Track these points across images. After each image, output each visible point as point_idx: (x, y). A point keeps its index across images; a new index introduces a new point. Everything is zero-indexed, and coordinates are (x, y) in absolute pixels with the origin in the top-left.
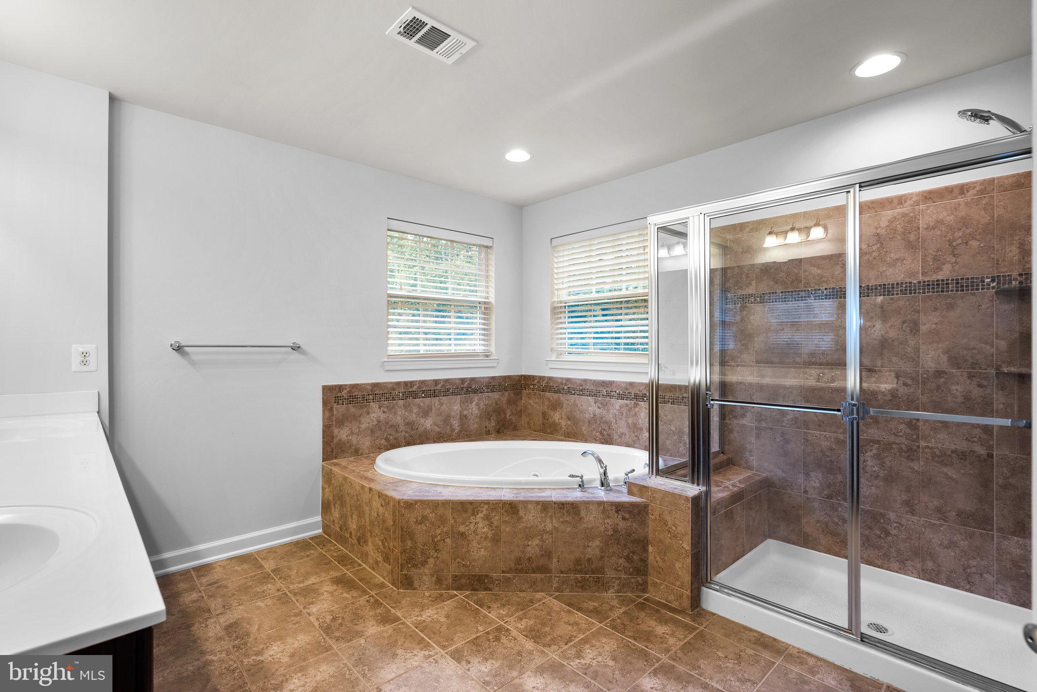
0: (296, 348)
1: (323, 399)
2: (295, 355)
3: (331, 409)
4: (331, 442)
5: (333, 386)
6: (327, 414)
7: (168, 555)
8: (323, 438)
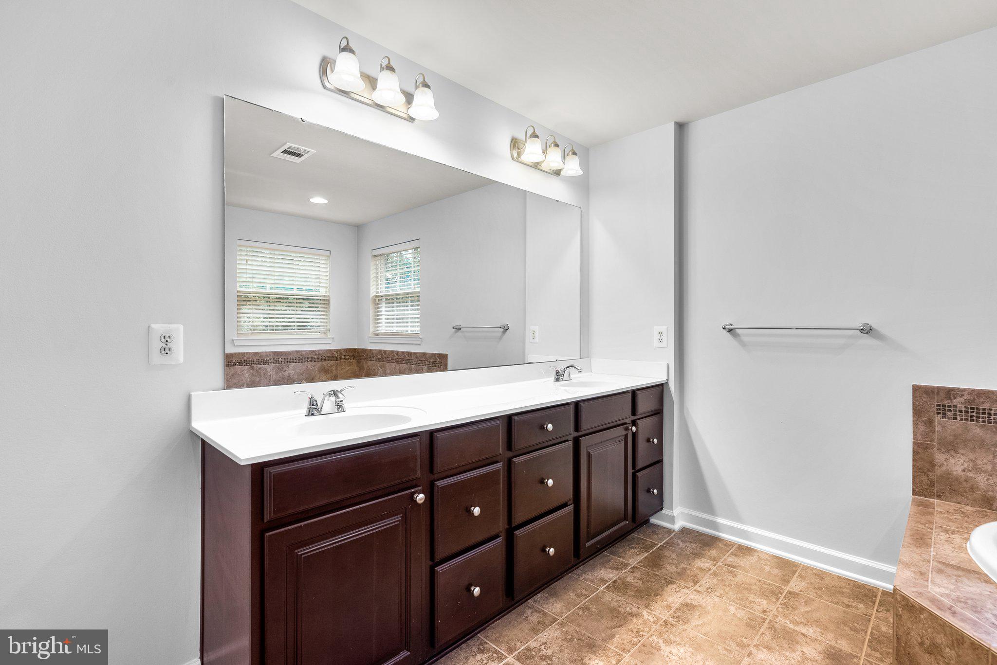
0: (867, 330)
1: (914, 404)
2: (867, 340)
3: (930, 422)
4: (929, 470)
5: (933, 388)
6: (922, 428)
7: (720, 521)
8: (913, 461)
